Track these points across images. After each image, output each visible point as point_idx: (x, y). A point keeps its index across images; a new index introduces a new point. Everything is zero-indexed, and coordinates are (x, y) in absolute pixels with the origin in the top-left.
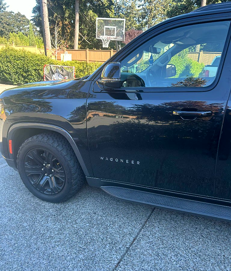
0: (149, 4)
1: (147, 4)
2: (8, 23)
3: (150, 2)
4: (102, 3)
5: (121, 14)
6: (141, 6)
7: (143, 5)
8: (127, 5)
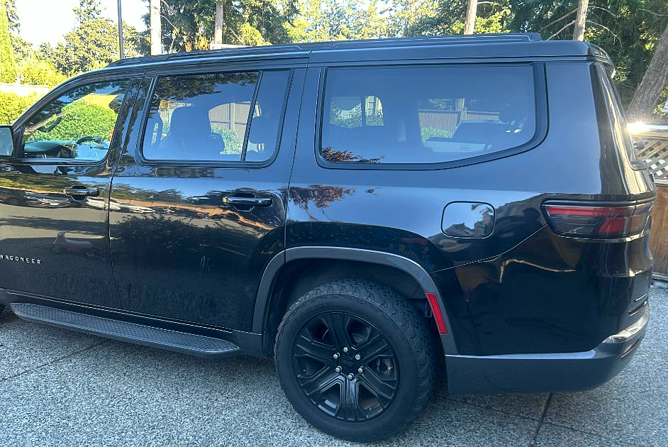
0: (403, 8)
1: (400, 8)
2: (99, 42)
3: (407, 3)
4: (274, 9)
5: (344, 26)
6: (388, 12)
7: (391, 10)
8: (358, 9)
